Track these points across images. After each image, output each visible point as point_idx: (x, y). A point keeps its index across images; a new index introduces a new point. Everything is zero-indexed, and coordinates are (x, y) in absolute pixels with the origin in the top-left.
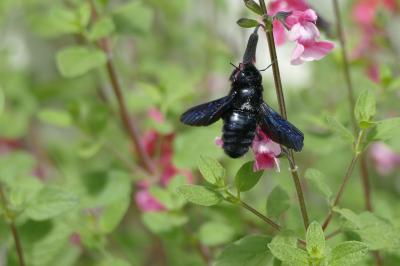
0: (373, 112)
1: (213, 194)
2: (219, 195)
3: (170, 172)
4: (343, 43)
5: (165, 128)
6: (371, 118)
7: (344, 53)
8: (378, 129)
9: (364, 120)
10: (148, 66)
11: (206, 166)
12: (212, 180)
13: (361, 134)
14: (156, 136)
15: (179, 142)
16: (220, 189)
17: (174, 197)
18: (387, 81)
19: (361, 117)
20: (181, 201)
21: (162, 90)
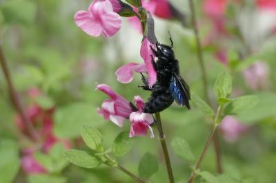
0: (230, 91)
1: (94, 158)
2: (99, 159)
3: (51, 140)
4: (196, 32)
5: (46, 103)
6: (228, 96)
7: (198, 40)
8: (234, 105)
9: (222, 97)
10: (31, 51)
11: (87, 134)
12: (92, 146)
13: (219, 109)
14: (39, 110)
15: (59, 116)
16: (99, 154)
17: (55, 162)
18: (234, 64)
19: (219, 94)
20: (61, 165)
21: (44, 71)
